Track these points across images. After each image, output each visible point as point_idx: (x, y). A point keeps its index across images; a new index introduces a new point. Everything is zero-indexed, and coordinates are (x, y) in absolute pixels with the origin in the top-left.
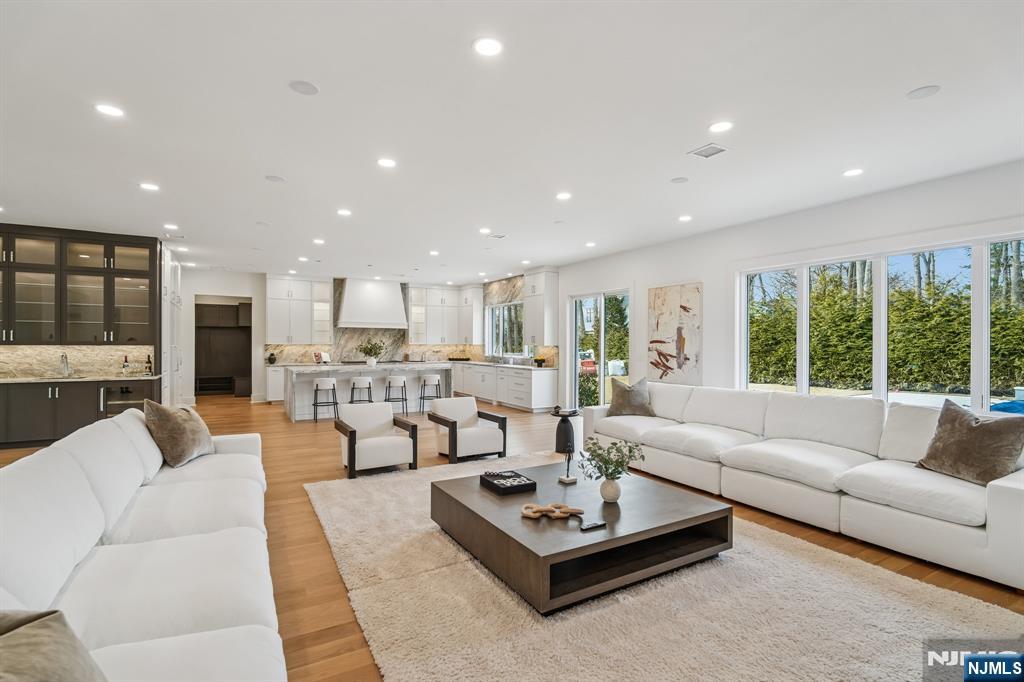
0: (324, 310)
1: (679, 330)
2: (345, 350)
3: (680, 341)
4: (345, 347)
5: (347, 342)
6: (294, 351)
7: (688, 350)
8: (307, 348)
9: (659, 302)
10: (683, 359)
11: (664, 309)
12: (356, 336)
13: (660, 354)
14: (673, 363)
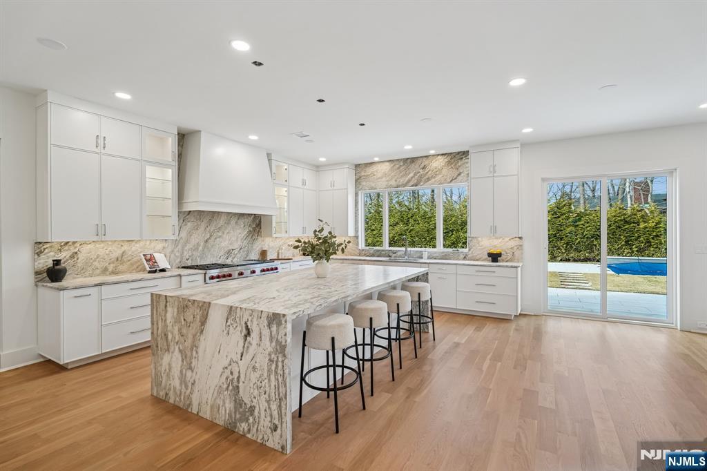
0: (162, 179)
2: (189, 246)
4: (187, 242)
5: (190, 234)
6: (102, 252)
8: (125, 247)
12: (203, 225)
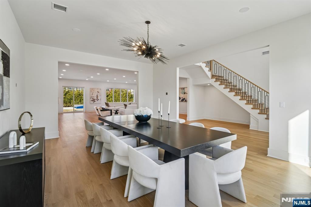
1: (97, 95)
3: (97, 97)
7: (99, 98)
9: (93, 91)
10: (98, 100)
11: (94, 92)
13: (93, 99)
14: (96, 100)
